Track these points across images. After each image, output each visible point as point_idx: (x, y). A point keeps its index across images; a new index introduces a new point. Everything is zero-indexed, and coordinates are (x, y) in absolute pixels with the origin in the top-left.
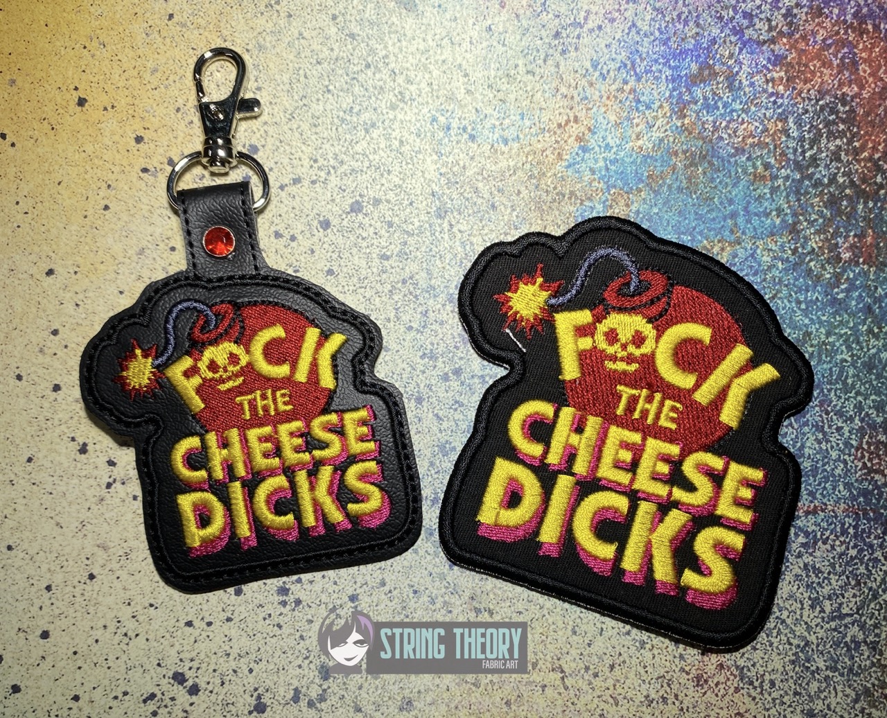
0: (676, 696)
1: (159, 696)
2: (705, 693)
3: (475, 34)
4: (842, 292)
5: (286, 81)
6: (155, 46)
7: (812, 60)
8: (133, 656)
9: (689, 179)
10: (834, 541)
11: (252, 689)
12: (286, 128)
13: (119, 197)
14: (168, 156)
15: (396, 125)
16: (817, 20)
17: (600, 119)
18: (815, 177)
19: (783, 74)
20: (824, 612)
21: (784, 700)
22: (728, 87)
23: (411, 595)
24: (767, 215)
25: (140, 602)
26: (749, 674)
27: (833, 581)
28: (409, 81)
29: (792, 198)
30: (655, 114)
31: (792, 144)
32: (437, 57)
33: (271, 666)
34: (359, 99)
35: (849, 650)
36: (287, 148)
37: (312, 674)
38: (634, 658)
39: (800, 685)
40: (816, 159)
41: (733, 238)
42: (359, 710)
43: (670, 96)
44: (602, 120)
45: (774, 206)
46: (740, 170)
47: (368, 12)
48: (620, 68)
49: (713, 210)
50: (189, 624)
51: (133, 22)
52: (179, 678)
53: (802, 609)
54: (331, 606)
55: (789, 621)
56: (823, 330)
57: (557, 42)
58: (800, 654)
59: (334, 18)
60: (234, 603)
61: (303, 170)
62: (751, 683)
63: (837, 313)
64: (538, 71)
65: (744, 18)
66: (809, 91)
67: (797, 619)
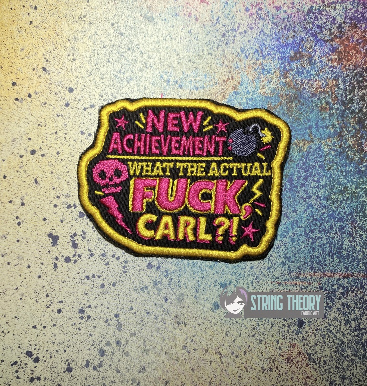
0: (277, 368)
1: (19, 363)
2: (291, 366)
3: (183, 34)
4: (364, 167)
5: (88, 56)
6: (23, 37)
7: (351, 50)
8: (6, 343)
9: (288, 109)
10: (357, 291)
11: (65, 360)
12: (87, 80)
13: (4, 113)
14: (28, 92)
15: (142, 79)
16: (354, 30)
17: (245, 78)
18: (352, 109)
19: (336, 57)
20: (351, 327)
21: (331, 371)
22: (309, 63)
23: (146, 315)
24: (327, 127)
25: (10, 316)
26: (313, 357)
27: (356, 312)
28: (149, 57)
29: (340, 119)
30: (272, 76)
31: (340, 92)
32: (163, 46)
33: (75, 349)
34: (124, 66)
35: (363, 346)
36: (88, 89)
37: (95, 353)
38: (256, 348)
39: (339, 363)
40: (352, 100)
41: (309, 139)
42: (119, 372)
43: (280, 67)
44: (246, 79)
45: (330, 123)
46: (314, 105)
47: (130, 22)
48: (255, 52)
49: (300, 125)
50: (35, 327)
51: (12, 25)
52: (29, 354)
53: (340, 325)
54: (105, 320)
55: (334, 331)
56: (354, 186)
57: (224, 39)
58: (339, 348)
59: (113, 24)
60: (57, 317)
61: (96, 101)
62: (314, 362)
63: (361, 177)
64: (214, 53)
65: (318, 28)
66: (349, 65)
67: (338, 330)
